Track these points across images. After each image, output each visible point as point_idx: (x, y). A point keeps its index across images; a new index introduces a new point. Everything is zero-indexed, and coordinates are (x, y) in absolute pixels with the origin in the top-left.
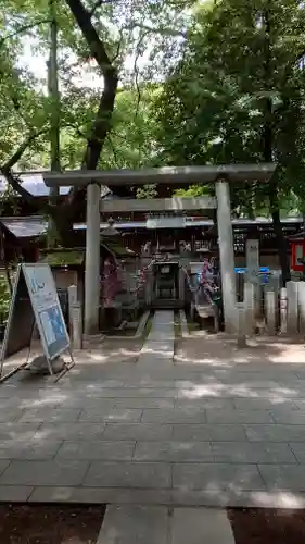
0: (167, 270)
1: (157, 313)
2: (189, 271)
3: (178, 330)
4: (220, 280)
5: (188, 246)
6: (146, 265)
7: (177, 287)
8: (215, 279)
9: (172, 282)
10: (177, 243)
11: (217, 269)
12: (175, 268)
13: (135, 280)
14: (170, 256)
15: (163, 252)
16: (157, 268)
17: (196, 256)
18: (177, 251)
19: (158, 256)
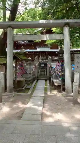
0: (43, 66)
1: (39, 81)
2: (51, 66)
3: (46, 89)
4: (64, 71)
5: (50, 57)
6: (36, 64)
7: (46, 71)
8: (62, 70)
9: (45, 69)
10: (47, 56)
11: (62, 66)
12: (46, 65)
13: (32, 69)
14: (44, 61)
15: (42, 59)
16: (40, 65)
17: (53, 61)
18: (47, 59)
19: (40, 61)
